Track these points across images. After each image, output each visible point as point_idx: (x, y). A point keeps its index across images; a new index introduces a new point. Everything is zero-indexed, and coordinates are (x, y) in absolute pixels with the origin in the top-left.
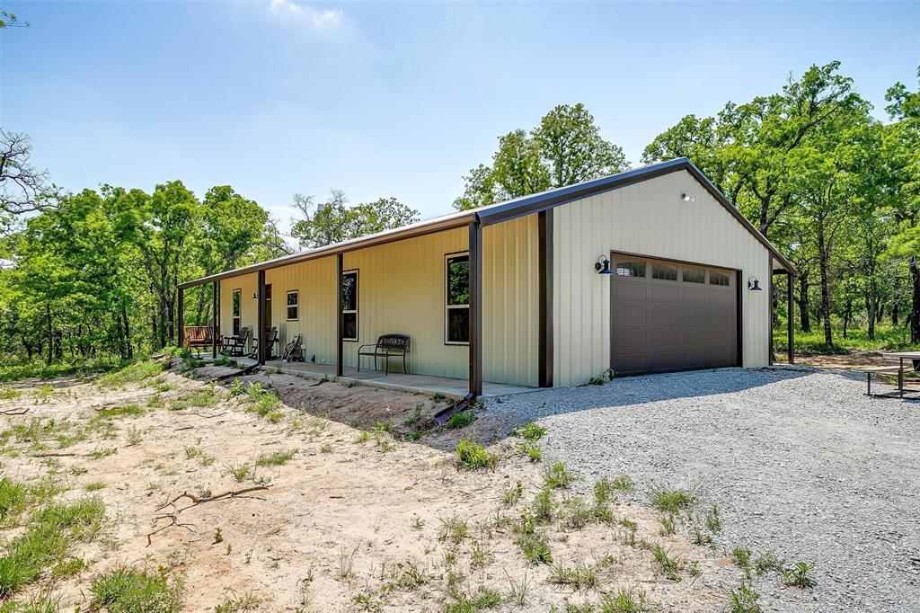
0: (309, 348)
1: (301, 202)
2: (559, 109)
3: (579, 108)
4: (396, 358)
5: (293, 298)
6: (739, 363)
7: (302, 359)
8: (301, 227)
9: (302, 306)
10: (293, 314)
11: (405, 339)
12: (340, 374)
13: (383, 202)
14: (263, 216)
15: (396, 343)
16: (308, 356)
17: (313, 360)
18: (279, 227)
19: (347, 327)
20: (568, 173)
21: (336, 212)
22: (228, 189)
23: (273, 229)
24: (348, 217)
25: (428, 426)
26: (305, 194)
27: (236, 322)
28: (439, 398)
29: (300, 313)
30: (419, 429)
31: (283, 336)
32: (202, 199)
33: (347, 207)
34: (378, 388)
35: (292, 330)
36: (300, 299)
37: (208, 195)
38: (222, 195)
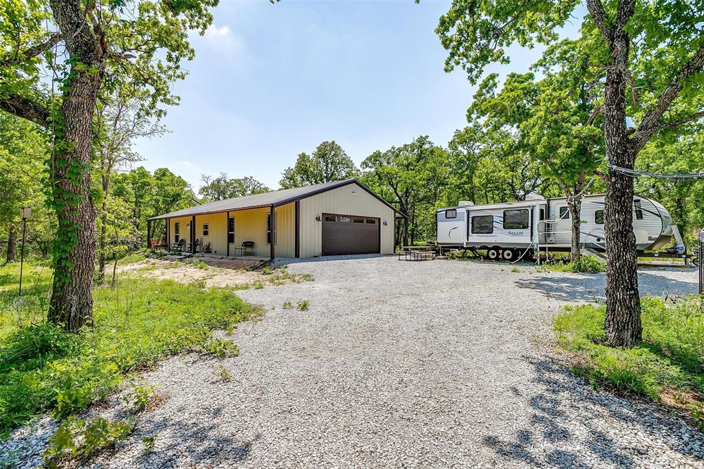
0: (213, 247)
1: (205, 178)
2: (324, 143)
3: (333, 142)
4: (249, 250)
5: (206, 227)
6: (379, 252)
7: (210, 252)
8: (204, 190)
9: (209, 230)
10: (206, 233)
11: (253, 243)
12: (228, 255)
13: (246, 178)
14: (185, 184)
15: (249, 244)
16: (213, 251)
17: (215, 252)
18: (194, 190)
19: (231, 239)
20: (331, 170)
21: (222, 182)
22: (166, 170)
23: (191, 191)
24: (228, 185)
25: (257, 268)
26: (207, 175)
27: (177, 238)
28: (261, 261)
29: (209, 233)
30: (254, 268)
31: (201, 243)
32: (152, 174)
33: (228, 180)
34: (242, 259)
35: (205, 240)
36: (209, 227)
37: (156, 173)
38: (163, 173)
